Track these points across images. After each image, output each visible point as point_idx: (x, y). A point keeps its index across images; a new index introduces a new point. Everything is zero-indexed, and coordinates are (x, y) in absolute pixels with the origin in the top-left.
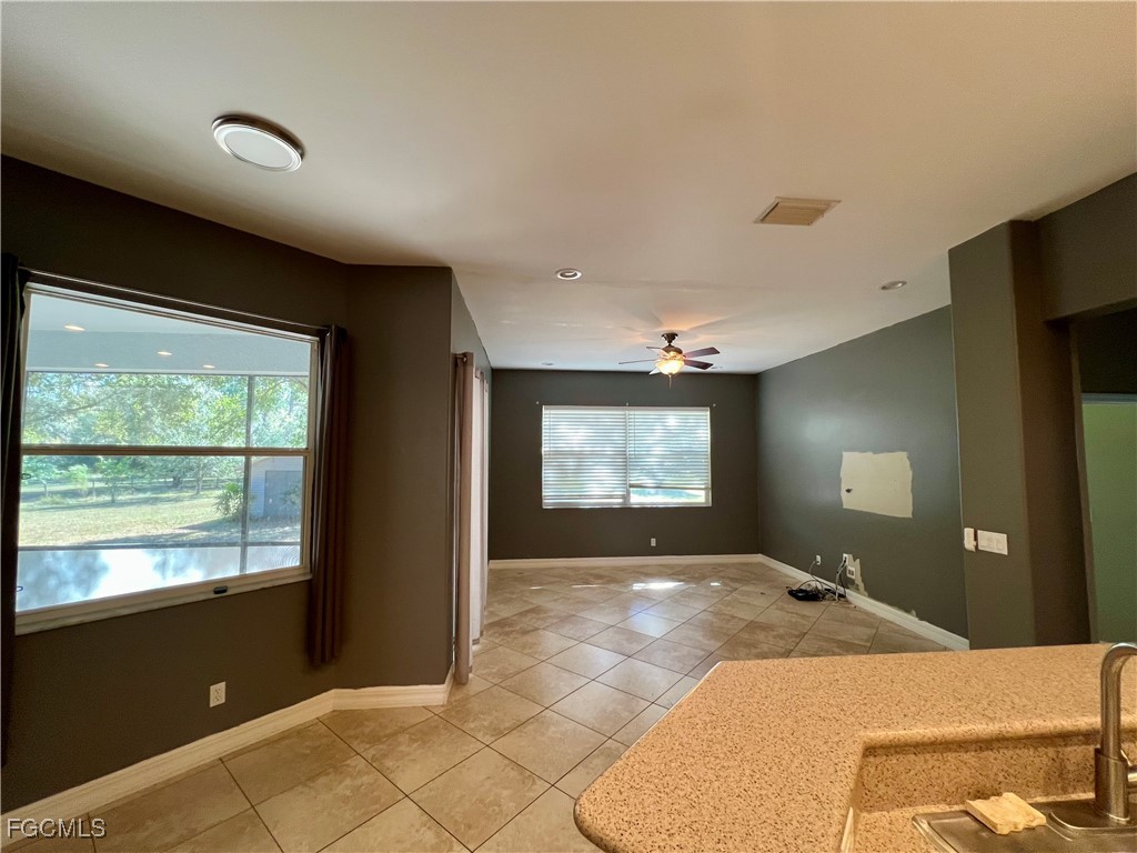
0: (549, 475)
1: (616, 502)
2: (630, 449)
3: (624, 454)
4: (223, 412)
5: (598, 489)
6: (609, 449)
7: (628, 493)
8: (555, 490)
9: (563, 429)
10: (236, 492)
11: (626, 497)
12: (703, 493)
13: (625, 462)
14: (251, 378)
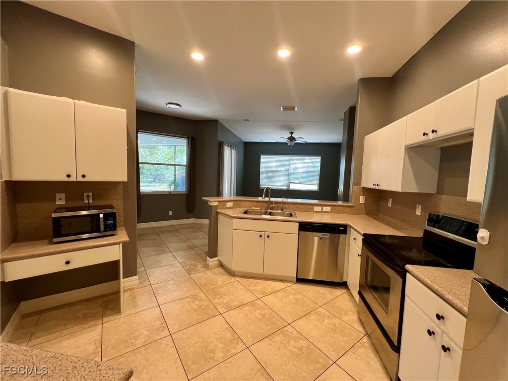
0: (262, 178)
1: (285, 188)
2: (291, 170)
3: (288, 172)
4: (168, 155)
5: (279, 183)
6: (283, 169)
7: (289, 185)
8: (264, 183)
9: (267, 162)
10: (173, 183)
11: (288, 186)
12: (317, 186)
13: (288, 174)
14: (175, 146)
